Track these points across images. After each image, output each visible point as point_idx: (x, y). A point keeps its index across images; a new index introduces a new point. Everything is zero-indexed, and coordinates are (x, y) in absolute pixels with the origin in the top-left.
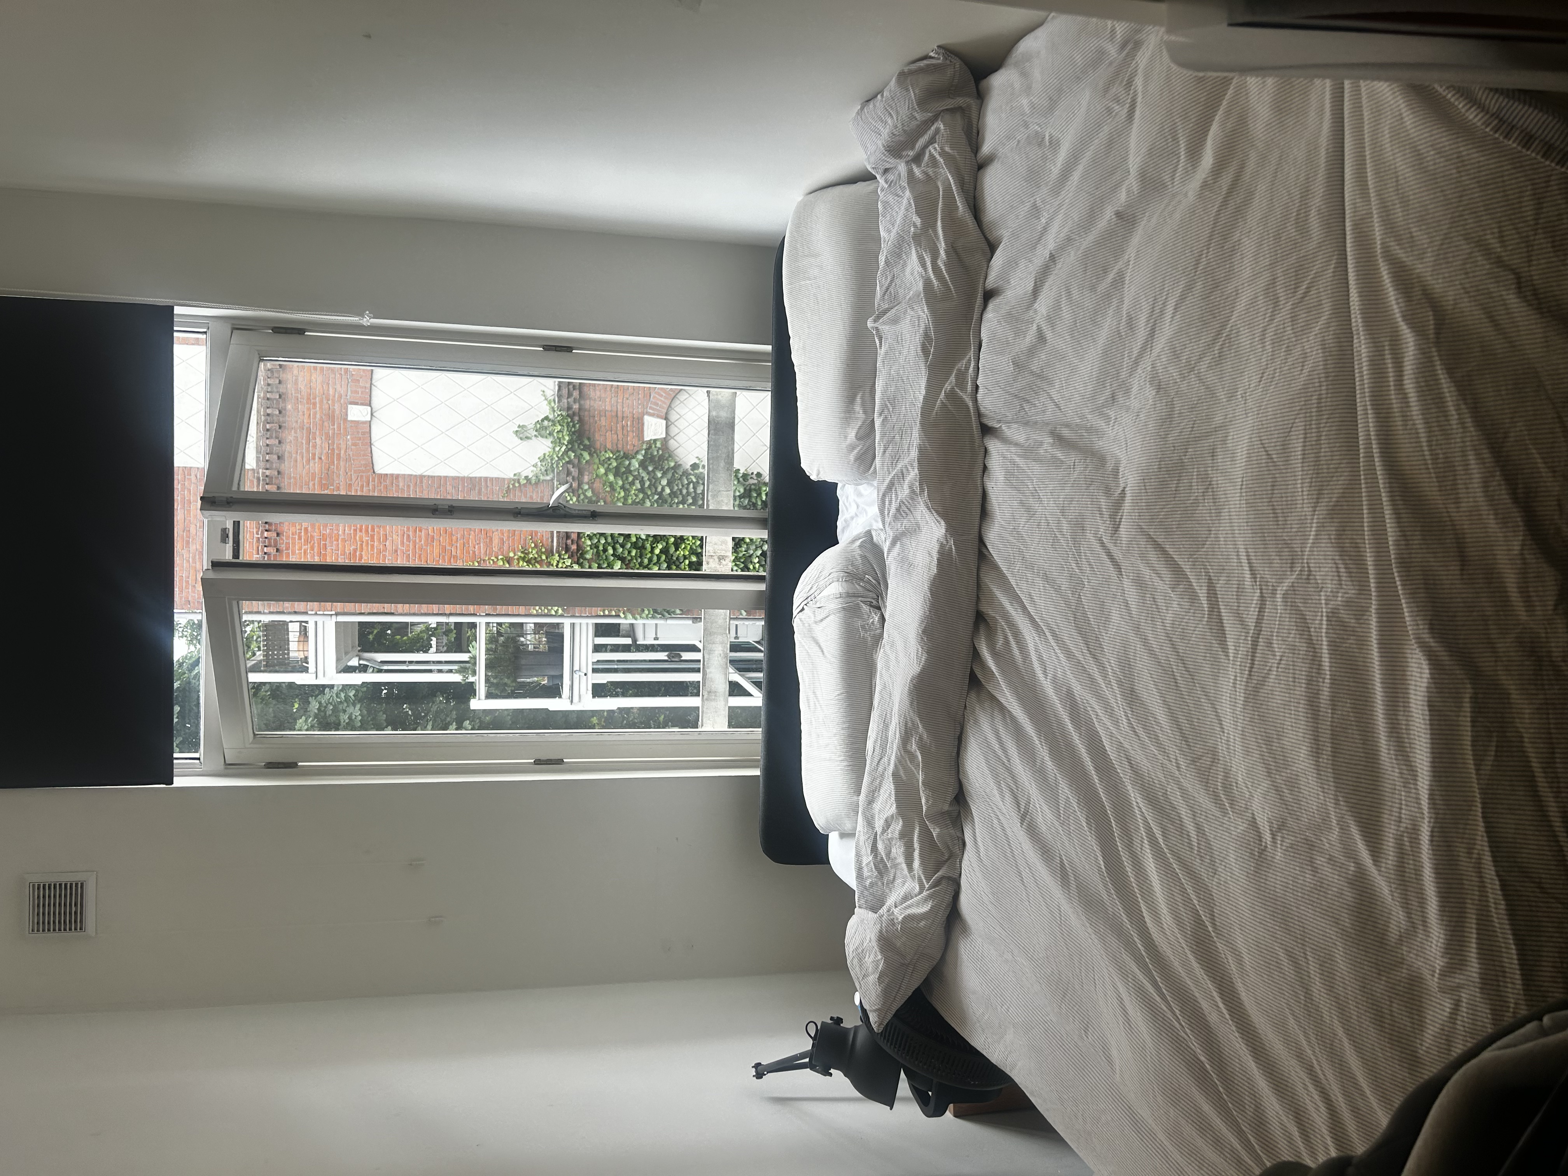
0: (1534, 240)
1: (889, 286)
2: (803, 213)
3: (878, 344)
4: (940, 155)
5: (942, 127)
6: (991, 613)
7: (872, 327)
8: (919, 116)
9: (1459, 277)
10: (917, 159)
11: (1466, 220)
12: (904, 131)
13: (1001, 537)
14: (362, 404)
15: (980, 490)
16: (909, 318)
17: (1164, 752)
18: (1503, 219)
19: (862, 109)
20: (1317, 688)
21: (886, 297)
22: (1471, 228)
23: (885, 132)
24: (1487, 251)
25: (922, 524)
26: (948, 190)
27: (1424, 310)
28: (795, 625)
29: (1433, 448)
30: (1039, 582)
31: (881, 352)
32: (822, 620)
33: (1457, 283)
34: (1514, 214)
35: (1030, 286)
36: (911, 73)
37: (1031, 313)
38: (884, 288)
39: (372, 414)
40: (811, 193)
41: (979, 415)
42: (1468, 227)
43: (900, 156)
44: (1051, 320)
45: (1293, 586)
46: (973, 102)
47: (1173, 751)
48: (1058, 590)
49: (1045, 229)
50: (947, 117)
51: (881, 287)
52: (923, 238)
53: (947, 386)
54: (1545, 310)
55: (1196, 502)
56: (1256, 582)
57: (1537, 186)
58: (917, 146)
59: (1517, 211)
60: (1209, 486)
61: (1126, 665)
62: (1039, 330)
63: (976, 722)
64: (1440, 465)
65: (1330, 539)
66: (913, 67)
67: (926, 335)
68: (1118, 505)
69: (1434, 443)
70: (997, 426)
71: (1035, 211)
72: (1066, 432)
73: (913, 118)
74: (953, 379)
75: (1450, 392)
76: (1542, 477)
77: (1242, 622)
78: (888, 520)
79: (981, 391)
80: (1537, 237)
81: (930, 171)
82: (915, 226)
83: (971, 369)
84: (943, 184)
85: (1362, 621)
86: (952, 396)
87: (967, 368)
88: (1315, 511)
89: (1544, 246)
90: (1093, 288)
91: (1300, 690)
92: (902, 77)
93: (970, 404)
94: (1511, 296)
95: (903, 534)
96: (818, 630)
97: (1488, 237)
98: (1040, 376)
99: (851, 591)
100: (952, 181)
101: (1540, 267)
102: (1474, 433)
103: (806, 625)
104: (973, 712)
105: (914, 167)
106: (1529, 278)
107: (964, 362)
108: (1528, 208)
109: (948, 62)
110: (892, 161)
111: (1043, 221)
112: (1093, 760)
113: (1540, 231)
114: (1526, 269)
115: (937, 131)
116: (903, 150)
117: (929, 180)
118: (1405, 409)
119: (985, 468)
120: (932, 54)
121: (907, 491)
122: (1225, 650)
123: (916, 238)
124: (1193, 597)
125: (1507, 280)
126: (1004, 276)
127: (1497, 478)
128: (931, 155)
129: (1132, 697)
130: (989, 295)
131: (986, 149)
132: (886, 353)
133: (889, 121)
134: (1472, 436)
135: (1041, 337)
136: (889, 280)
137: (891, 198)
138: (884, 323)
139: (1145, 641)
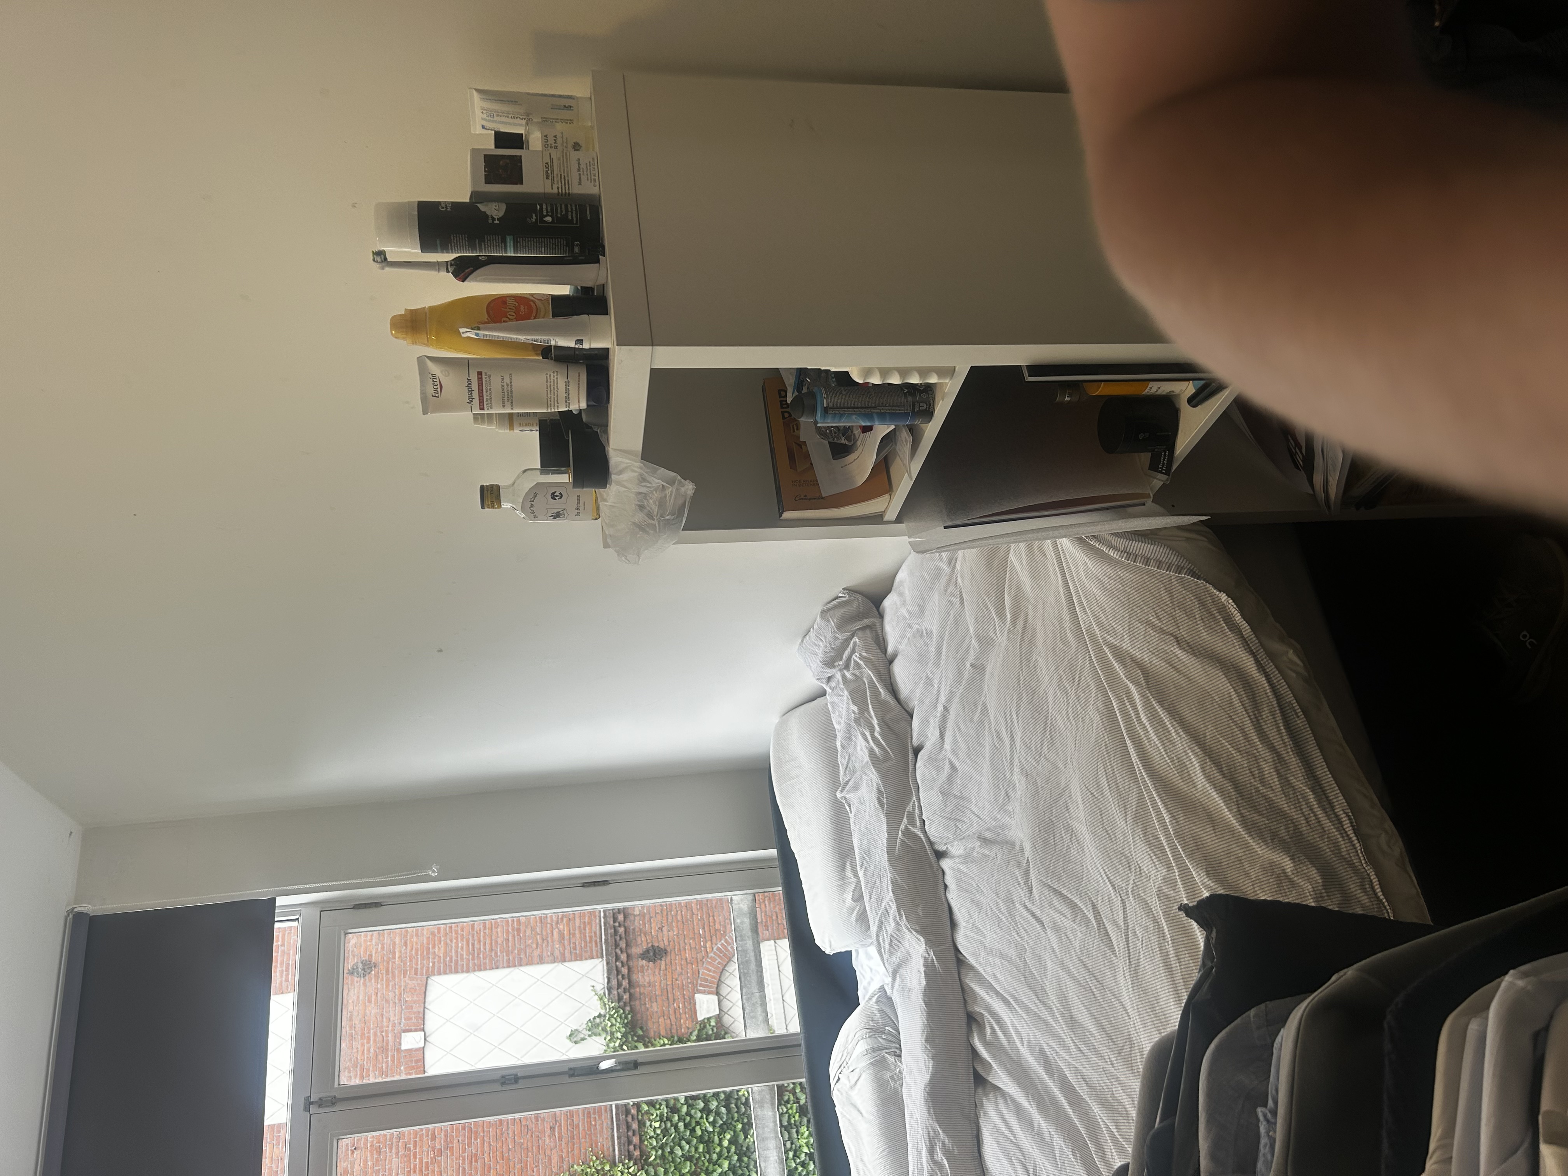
0: (1176, 614)
1: (848, 763)
2: (781, 730)
3: (849, 811)
4: (860, 659)
5: (857, 640)
6: (977, 1009)
7: (841, 798)
8: (841, 637)
9: (1145, 646)
10: (847, 667)
11: (1136, 612)
12: (833, 648)
13: (966, 936)
14: (416, 1030)
15: (946, 904)
16: (865, 782)
17: (1102, 1057)
18: (1155, 606)
19: (802, 641)
20: (1166, 951)
21: (847, 772)
22: (1140, 616)
23: (820, 652)
24: (1154, 627)
25: (911, 950)
26: (871, 681)
27: (1135, 670)
28: (834, 1099)
29: (1169, 754)
30: (998, 961)
31: (852, 816)
32: (856, 1083)
33: (1146, 649)
34: (1159, 602)
35: (937, 733)
36: (829, 610)
37: (943, 752)
38: (845, 766)
39: (425, 1039)
40: (784, 715)
41: (931, 844)
42: (1138, 615)
43: (834, 667)
44: (954, 752)
45: (1135, 883)
46: (877, 621)
47: (1105, 1051)
48: (1010, 961)
49: (939, 691)
50: (860, 633)
51: (843, 765)
52: (861, 720)
53: (902, 827)
54: (1198, 654)
55: (1069, 848)
56: (1116, 891)
57: (1165, 584)
58: (844, 657)
59: (1160, 600)
60: (1071, 832)
61: (1063, 998)
62: (951, 763)
63: (985, 1113)
64: (1176, 765)
65: (1140, 838)
66: (830, 605)
67: (879, 791)
68: (1027, 873)
69: (1168, 751)
70: (944, 848)
71: (929, 682)
72: (988, 835)
73: (836, 638)
74: (905, 820)
75: (1165, 716)
76: (1234, 757)
77: (1117, 925)
78: (885, 957)
79: (926, 823)
80: (1177, 612)
81: (857, 672)
82: (854, 712)
83: (917, 811)
84: (867, 679)
85: (1176, 890)
86: (907, 832)
87: (914, 809)
88: (1126, 822)
89: (1182, 616)
90: (971, 720)
91: (1158, 958)
92: (824, 613)
93: (922, 836)
94: (1177, 650)
95: (899, 966)
96: (855, 1095)
97: (1151, 618)
98: (961, 798)
99: (875, 1046)
100: (872, 675)
101: (1185, 629)
102: (1186, 738)
103: (844, 1094)
104: (982, 1105)
105: (845, 672)
106: (1182, 637)
107: (911, 805)
108: (1165, 597)
109: (852, 598)
110: (829, 671)
111: (936, 686)
112: (1066, 1097)
113: (1177, 609)
114: (1178, 632)
115: (855, 643)
116: (835, 662)
117: (858, 678)
118: (1147, 734)
119: (946, 887)
120: (840, 595)
121: (893, 924)
122: (1114, 952)
123: (856, 720)
124: (1088, 921)
125: (1171, 641)
126: (922, 733)
127: (1209, 764)
128: (855, 661)
129: (1072, 1022)
130: (917, 751)
131: (890, 649)
132: (856, 815)
133: (821, 644)
134: (1186, 740)
135: (953, 767)
136: (847, 760)
137: (835, 699)
138: (849, 792)
139: (1069, 972)
